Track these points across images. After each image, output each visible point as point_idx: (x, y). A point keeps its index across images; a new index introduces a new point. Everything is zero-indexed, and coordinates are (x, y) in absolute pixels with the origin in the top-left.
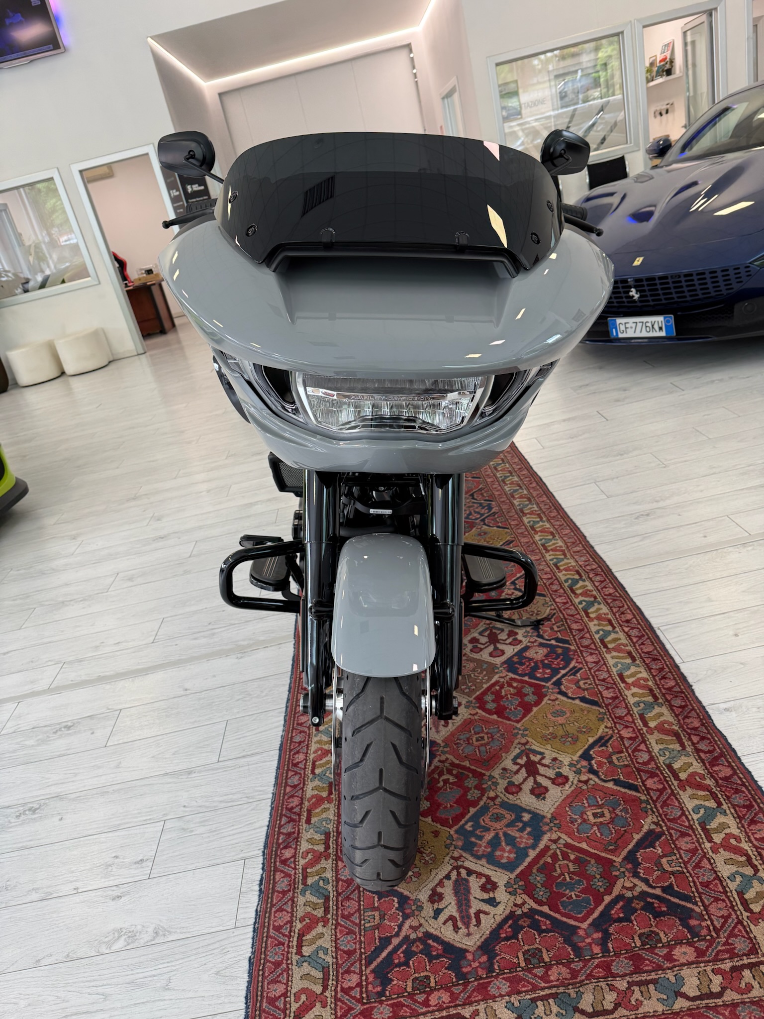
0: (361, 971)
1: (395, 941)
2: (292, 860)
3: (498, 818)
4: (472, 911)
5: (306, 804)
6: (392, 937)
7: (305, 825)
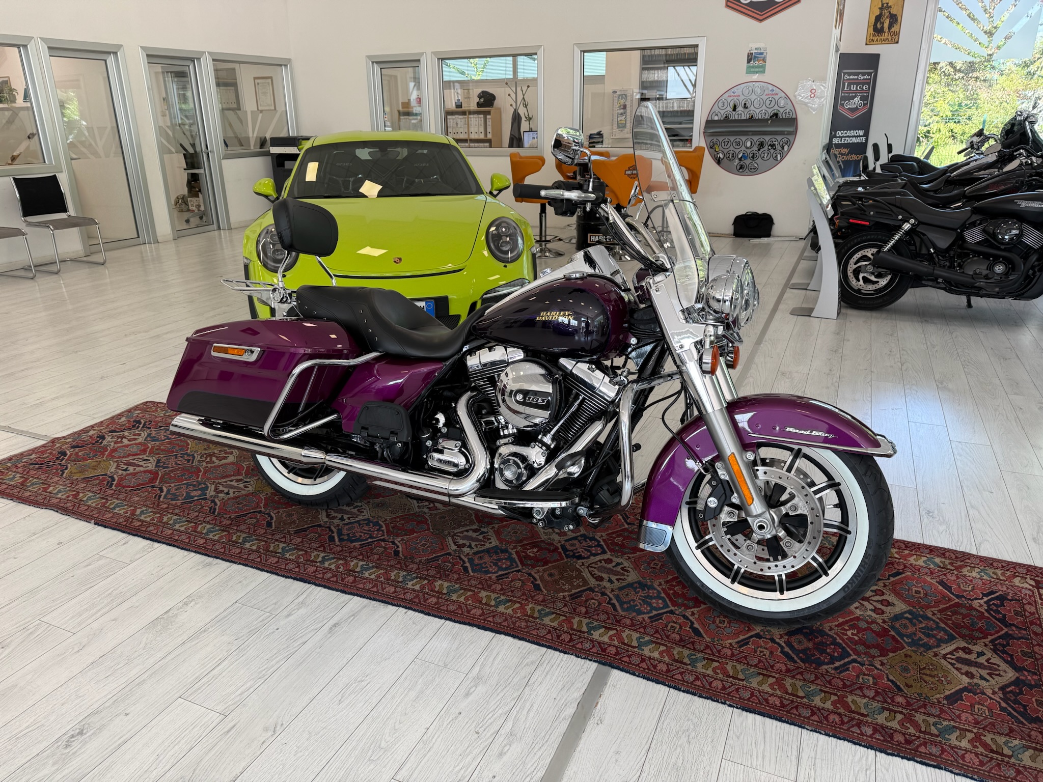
0: (1029, 728)
1: (1004, 705)
2: (907, 736)
3: (905, 627)
4: (986, 664)
5: (842, 711)
6: (1000, 705)
7: (868, 718)
